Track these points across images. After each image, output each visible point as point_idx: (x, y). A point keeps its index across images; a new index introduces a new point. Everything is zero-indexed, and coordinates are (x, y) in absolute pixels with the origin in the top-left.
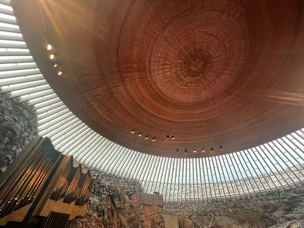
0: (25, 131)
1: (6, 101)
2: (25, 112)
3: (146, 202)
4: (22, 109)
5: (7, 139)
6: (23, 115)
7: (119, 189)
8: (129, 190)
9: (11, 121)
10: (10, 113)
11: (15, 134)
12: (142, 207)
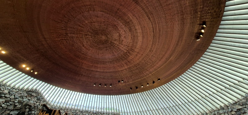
0: (37, 102)
1: (23, 93)
2: (33, 94)
4: (31, 93)
5: (27, 110)
6: (33, 96)
9: (27, 101)
10: (26, 97)
11: (31, 106)
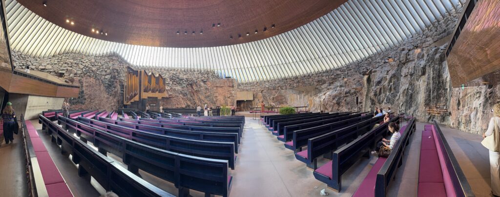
3: (218, 85)
7: (194, 79)
8: (203, 78)
12: (215, 88)
